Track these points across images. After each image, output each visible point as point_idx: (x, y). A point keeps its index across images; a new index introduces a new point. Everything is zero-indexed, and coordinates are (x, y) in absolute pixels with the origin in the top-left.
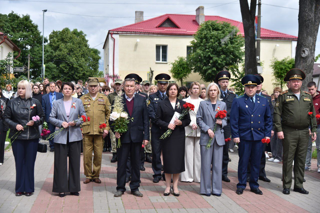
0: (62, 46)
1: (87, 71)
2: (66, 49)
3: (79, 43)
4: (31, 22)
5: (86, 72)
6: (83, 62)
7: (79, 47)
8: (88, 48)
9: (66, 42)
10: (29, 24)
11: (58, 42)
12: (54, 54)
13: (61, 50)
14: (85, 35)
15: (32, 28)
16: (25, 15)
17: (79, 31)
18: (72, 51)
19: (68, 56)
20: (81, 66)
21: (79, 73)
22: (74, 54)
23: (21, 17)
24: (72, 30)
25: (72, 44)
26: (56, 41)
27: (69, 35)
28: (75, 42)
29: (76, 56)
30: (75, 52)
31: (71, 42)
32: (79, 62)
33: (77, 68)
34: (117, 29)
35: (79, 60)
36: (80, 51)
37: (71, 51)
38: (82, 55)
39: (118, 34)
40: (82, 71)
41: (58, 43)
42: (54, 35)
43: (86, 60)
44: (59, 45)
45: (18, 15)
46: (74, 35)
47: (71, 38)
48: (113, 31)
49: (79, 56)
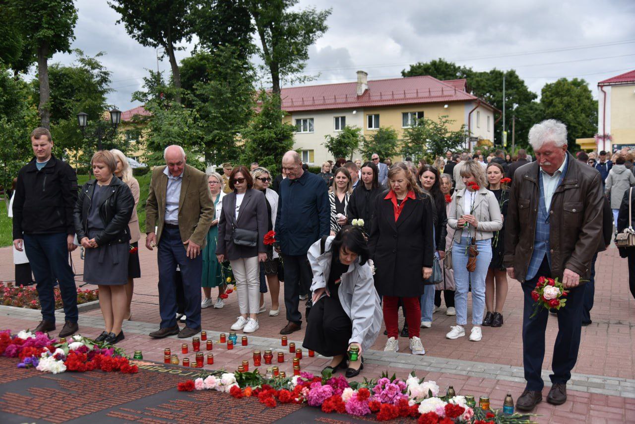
0: (557, 100)
1: (589, 130)
2: (561, 105)
3: (579, 96)
4: (517, 77)
5: (587, 131)
6: (583, 119)
7: (579, 100)
8: (592, 100)
9: (562, 96)
10: (514, 80)
11: (551, 96)
12: (547, 112)
13: (554, 106)
14: (588, 84)
15: (518, 84)
16: (509, 70)
17: (579, 80)
18: (570, 107)
19: (564, 113)
20: (580, 124)
21: (577, 132)
22: (572, 110)
23: (505, 72)
24: (570, 79)
25: (569, 98)
26: (548, 96)
27: (566, 87)
28: (573, 95)
29: (574, 112)
30: (573, 107)
31: (569, 95)
32: (578, 120)
33: (575, 127)
34: (610, 80)
35: (578, 116)
36: (579, 105)
37: (568, 106)
38: (582, 110)
39: (609, 85)
40: (581, 130)
41: (551, 98)
42: (547, 89)
43: (588, 116)
44: (552, 100)
45: (501, 71)
46: (573, 86)
47: (568, 90)
48: (604, 82)
49: (578, 111)
